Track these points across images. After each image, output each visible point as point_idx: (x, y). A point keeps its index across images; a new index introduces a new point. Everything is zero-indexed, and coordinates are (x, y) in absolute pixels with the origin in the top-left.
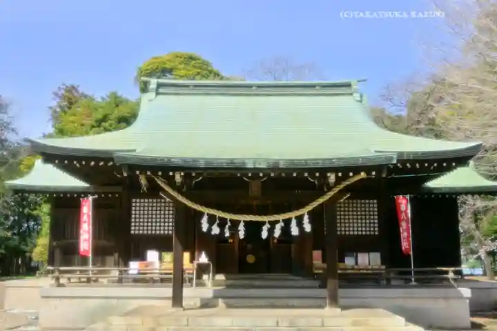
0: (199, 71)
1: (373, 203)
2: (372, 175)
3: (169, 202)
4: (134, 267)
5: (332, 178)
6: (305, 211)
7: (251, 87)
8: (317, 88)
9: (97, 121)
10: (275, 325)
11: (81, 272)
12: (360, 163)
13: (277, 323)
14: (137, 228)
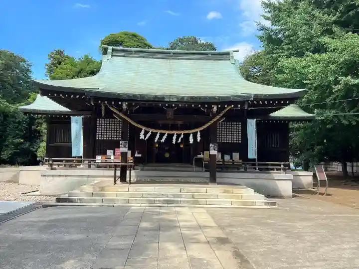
0: (138, 44)
1: (239, 125)
2: (238, 107)
3: (119, 121)
4: (99, 158)
5: (215, 109)
6: (198, 130)
7: (170, 53)
8: (209, 55)
9: (76, 73)
10: (179, 191)
11: (67, 161)
12: (231, 99)
13: (181, 190)
14: (100, 136)
